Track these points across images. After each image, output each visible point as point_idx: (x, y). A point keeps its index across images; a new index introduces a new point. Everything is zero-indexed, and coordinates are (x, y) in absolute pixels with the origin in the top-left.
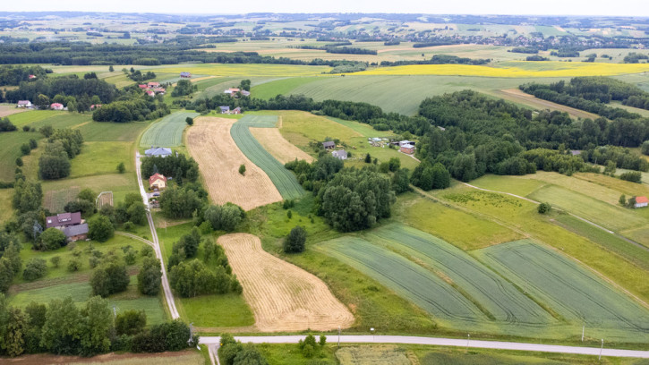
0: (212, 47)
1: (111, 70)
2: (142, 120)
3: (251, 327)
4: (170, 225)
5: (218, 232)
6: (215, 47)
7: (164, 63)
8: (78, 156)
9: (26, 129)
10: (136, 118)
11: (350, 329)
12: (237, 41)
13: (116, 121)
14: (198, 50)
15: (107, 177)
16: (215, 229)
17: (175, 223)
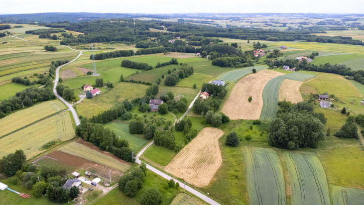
0: (324, 33)
1: (248, 42)
2: (233, 67)
3: (162, 167)
4: (193, 116)
5: (208, 125)
6: (326, 33)
7: (286, 40)
8: (186, 78)
9: (181, 64)
10: (230, 66)
11: (200, 188)
12: (347, 30)
13: (220, 66)
14: (311, 34)
15: (188, 89)
16: (208, 123)
17: (196, 116)
